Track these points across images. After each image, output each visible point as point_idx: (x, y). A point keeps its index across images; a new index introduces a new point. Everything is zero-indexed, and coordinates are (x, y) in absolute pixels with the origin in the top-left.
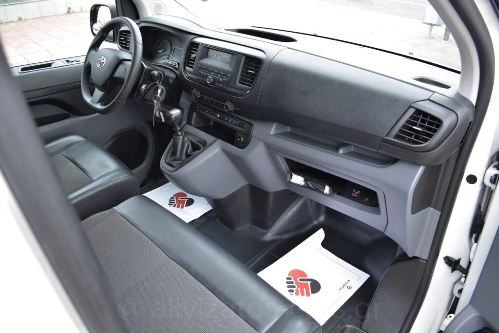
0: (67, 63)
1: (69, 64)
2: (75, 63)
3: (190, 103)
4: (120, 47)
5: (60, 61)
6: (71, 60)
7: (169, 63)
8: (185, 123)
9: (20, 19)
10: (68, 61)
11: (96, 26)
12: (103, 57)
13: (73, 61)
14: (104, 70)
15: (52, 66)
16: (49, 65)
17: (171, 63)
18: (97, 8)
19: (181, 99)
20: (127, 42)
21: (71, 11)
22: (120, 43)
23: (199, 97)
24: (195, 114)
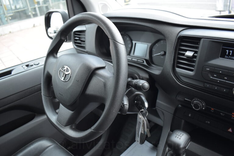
0: (26, 68)
1: (29, 69)
2: (34, 66)
3: (174, 109)
4: (76, 47)
5: (20, 66)
6: (31, 64)
7: (133, 59)
8: (169, 130)
9: (10, 32)
10: (27, 66)
11: (50, 30)
12: (66, 67)
13: (32, 65)
14: (70, 84)
15: (13, 73)
16: (9, 73)
17: (136, 60)
18: (50, 15)
19: (158, 101)
20: (82, 41)
21: (35, 25)
22: (75, 43)
23: (204, 109)
24: (183, 121)
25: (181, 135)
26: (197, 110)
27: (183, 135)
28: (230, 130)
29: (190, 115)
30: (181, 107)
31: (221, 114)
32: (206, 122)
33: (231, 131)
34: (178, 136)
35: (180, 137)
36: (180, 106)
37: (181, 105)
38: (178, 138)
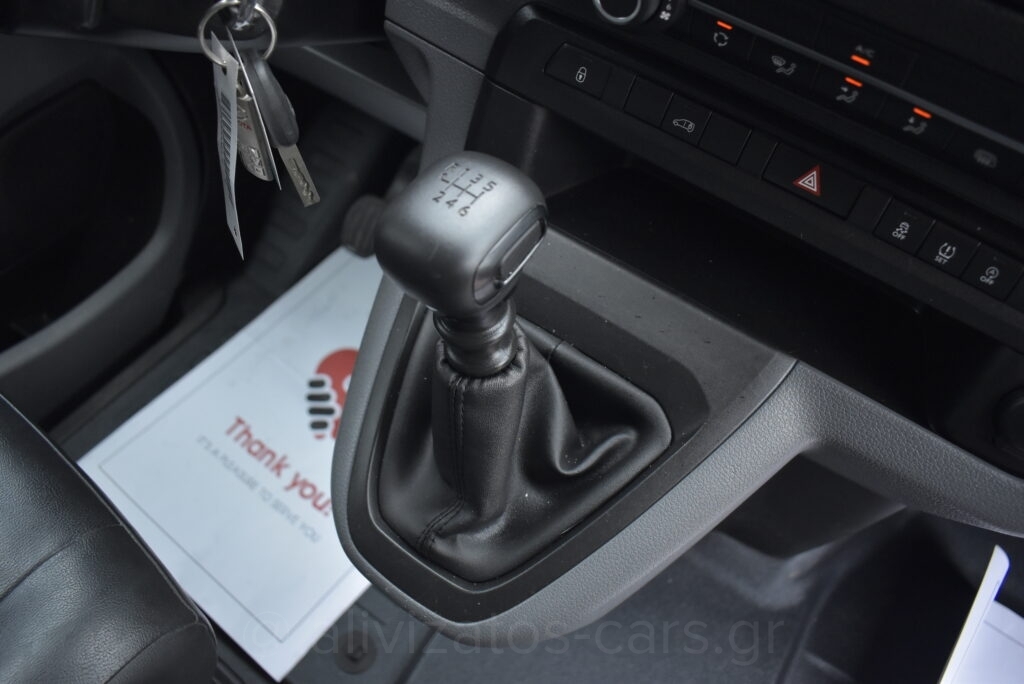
23: (665, 16)
24: (539, 117)
25: (476, 189)
26: (622, 20)
27: (492, 184)
28: (810, 182)
29: (581, 77)
30: (532, 22)
31: (778, 62)
32: (675, 122)
33: (815, 190)
34: (451, 193)
35: (465, 200)
36: (528, 13)
37: (537, 8)
38: (450, 204)
